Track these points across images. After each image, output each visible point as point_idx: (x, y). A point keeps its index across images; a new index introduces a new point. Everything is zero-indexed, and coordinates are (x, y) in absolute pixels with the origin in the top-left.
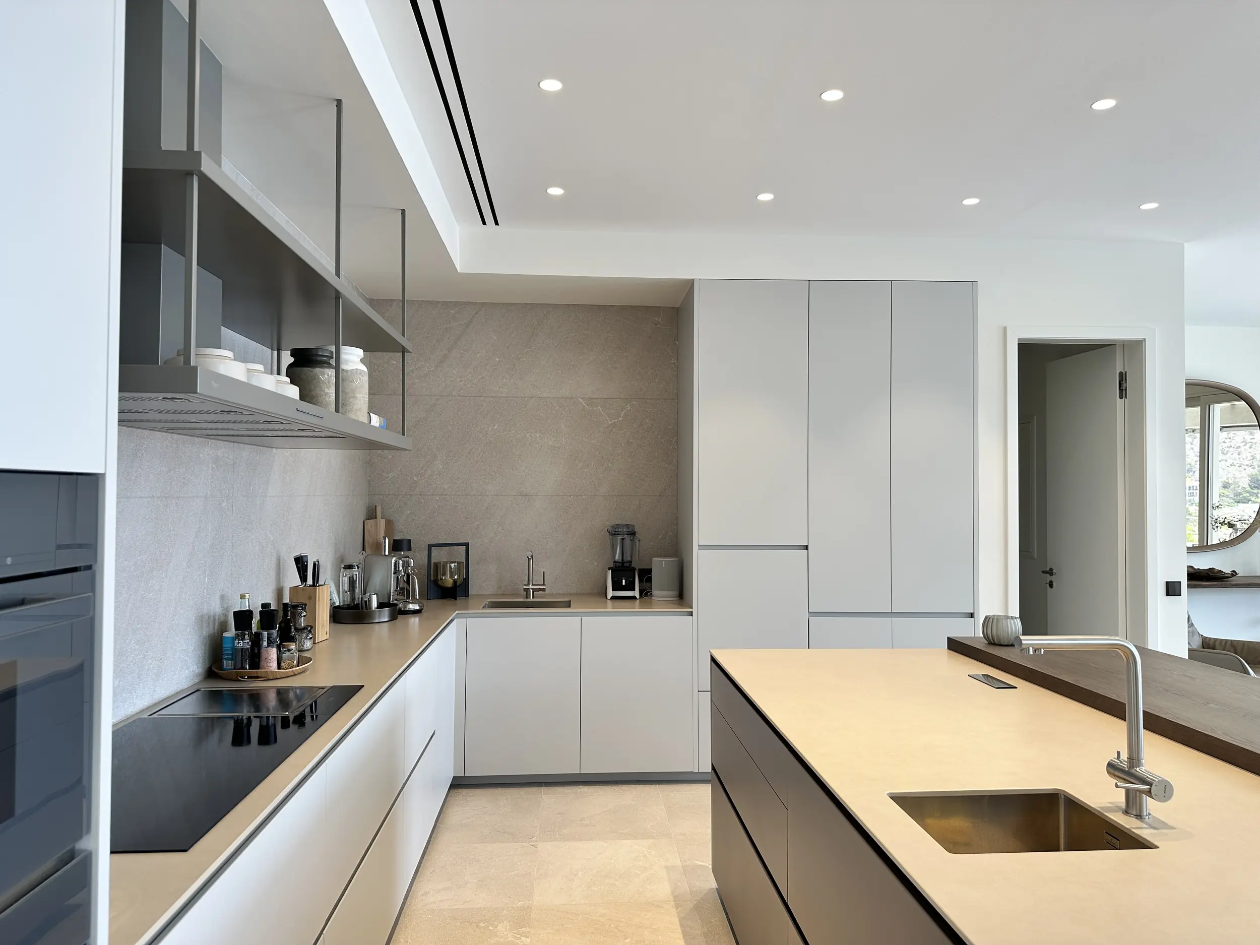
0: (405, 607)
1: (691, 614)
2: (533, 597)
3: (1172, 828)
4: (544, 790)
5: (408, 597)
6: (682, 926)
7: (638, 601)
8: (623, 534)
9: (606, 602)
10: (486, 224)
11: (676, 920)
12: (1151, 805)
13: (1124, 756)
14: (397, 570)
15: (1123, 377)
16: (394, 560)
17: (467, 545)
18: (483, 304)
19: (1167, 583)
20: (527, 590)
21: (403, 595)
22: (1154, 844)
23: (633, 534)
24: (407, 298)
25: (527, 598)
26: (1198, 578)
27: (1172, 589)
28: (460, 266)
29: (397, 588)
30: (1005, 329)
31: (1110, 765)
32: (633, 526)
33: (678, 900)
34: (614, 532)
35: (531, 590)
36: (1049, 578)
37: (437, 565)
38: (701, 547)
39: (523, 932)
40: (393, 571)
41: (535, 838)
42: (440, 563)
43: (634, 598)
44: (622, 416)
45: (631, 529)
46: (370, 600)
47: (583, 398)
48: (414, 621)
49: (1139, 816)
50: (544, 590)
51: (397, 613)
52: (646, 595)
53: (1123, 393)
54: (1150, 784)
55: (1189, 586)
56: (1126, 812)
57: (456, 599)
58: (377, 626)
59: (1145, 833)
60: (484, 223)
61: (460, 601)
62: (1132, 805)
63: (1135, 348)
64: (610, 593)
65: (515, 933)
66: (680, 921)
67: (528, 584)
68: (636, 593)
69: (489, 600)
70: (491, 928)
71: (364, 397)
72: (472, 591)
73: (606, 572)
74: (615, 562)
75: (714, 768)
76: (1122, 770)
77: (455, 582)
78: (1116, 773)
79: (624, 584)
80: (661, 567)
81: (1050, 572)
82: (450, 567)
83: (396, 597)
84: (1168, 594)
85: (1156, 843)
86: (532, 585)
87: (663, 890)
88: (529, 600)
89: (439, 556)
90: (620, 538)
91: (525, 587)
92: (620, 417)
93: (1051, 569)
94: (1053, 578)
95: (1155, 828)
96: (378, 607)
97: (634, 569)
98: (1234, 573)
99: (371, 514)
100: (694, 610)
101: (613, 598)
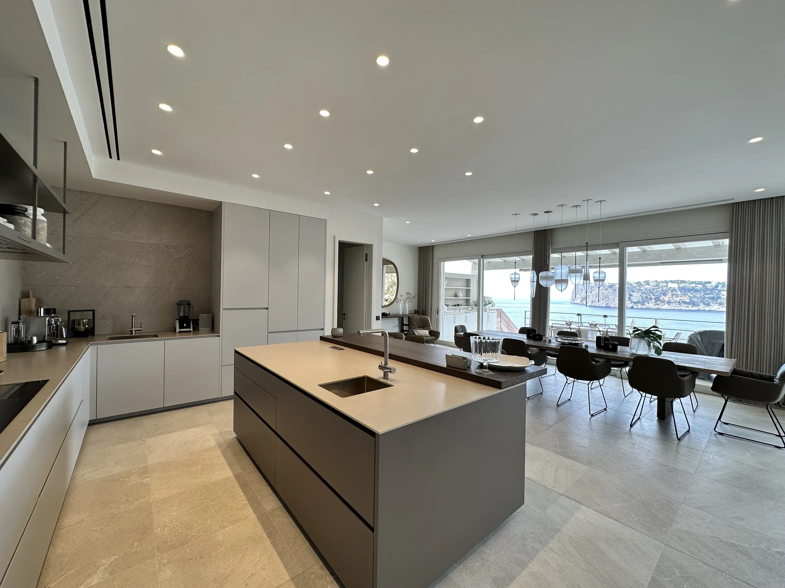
0: (56, 342)
1: (219, 336)
2: (135, 334)
3: (395, 380)
4: (144, 417)
5: (57, 337)
6: (223, 454)
7: (192, 332)
8: (185, 305)
9: (175, 334)
10: (112, 158)
11: (220, 453)
12: (390, 375)
13: (383, 363)
14: (50, 323)
15: (366, 255)
16: (47, 319)
17: (94, 311)
18: (104, 195)
19: (377, 316)
20: (132, 331)
21: (54, 336)
22: (391, 385)
23: (189, 304)
24: (67, 188)
25: (131, 334)
26: (384, 315)
27: (378, 318)
28: (95, 174)
29: (50, 332)
30: (335, 236)
31: (379, 366)
32: (190, 301)
33: (219, 446)
34: (179, 304)
35: (134, 331)
36: (344, 316)
37: (74, 321)
38: (224, 309)
39: (145, 477)
40: (47, 324)
41: (144, 438)
42: (76, 320)
43: (190, 331)
44: (184, 254)
45: (188, 302)
46: (32, 340)
47: (163, 245)
48: (63, 348)
49: (387, 379)
50: (141, 330)
51: (51, 345)
52: (196, 330)
53: (366, 260)
54: (391, 369)
55: (382, 318)
56: (384, 378)
57: (88, 337)
58: (38, 352)
59: (389, 383)
60: (111, 157)
61: (90, 338)
62: (385, 376)
63: (370, 247)
64: (178, 330)
65: (141, 478)
66: (222, 453)
67: (132, 328)
68: (191, 329)
69: (108, 337)
70: (126, 480)
71: (45, 234)
72: (96, 333)
73: (175, 322)
74: (180, 317)
75: (235, 392)
76: (383, 367)
77: (86, 328)
78: (381, 368)
79: (185, 326)
80: (203, 318)
81: (344, 315)
82: (83, 321)
83: (48, 337)
84: (377, 320)
85: (393, 385)
86: (134, 328)
87: (212, 443)
88: (133, 335)
89: (74, 316)
90: (182, 306)
91: (130, 329)
92: (183, 254)
93: (344, 314)
94: (345, 316)
95: (392, 381)
96: (37, 343)
97: (190, 320)
98: (389, 314)
99: (25, 295)
100: (221, 335)
101: (179, 332)
